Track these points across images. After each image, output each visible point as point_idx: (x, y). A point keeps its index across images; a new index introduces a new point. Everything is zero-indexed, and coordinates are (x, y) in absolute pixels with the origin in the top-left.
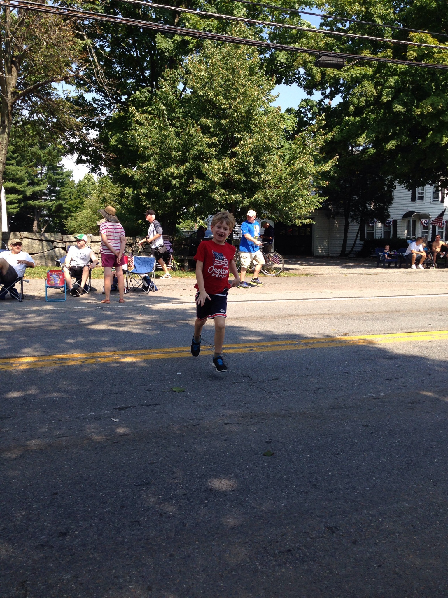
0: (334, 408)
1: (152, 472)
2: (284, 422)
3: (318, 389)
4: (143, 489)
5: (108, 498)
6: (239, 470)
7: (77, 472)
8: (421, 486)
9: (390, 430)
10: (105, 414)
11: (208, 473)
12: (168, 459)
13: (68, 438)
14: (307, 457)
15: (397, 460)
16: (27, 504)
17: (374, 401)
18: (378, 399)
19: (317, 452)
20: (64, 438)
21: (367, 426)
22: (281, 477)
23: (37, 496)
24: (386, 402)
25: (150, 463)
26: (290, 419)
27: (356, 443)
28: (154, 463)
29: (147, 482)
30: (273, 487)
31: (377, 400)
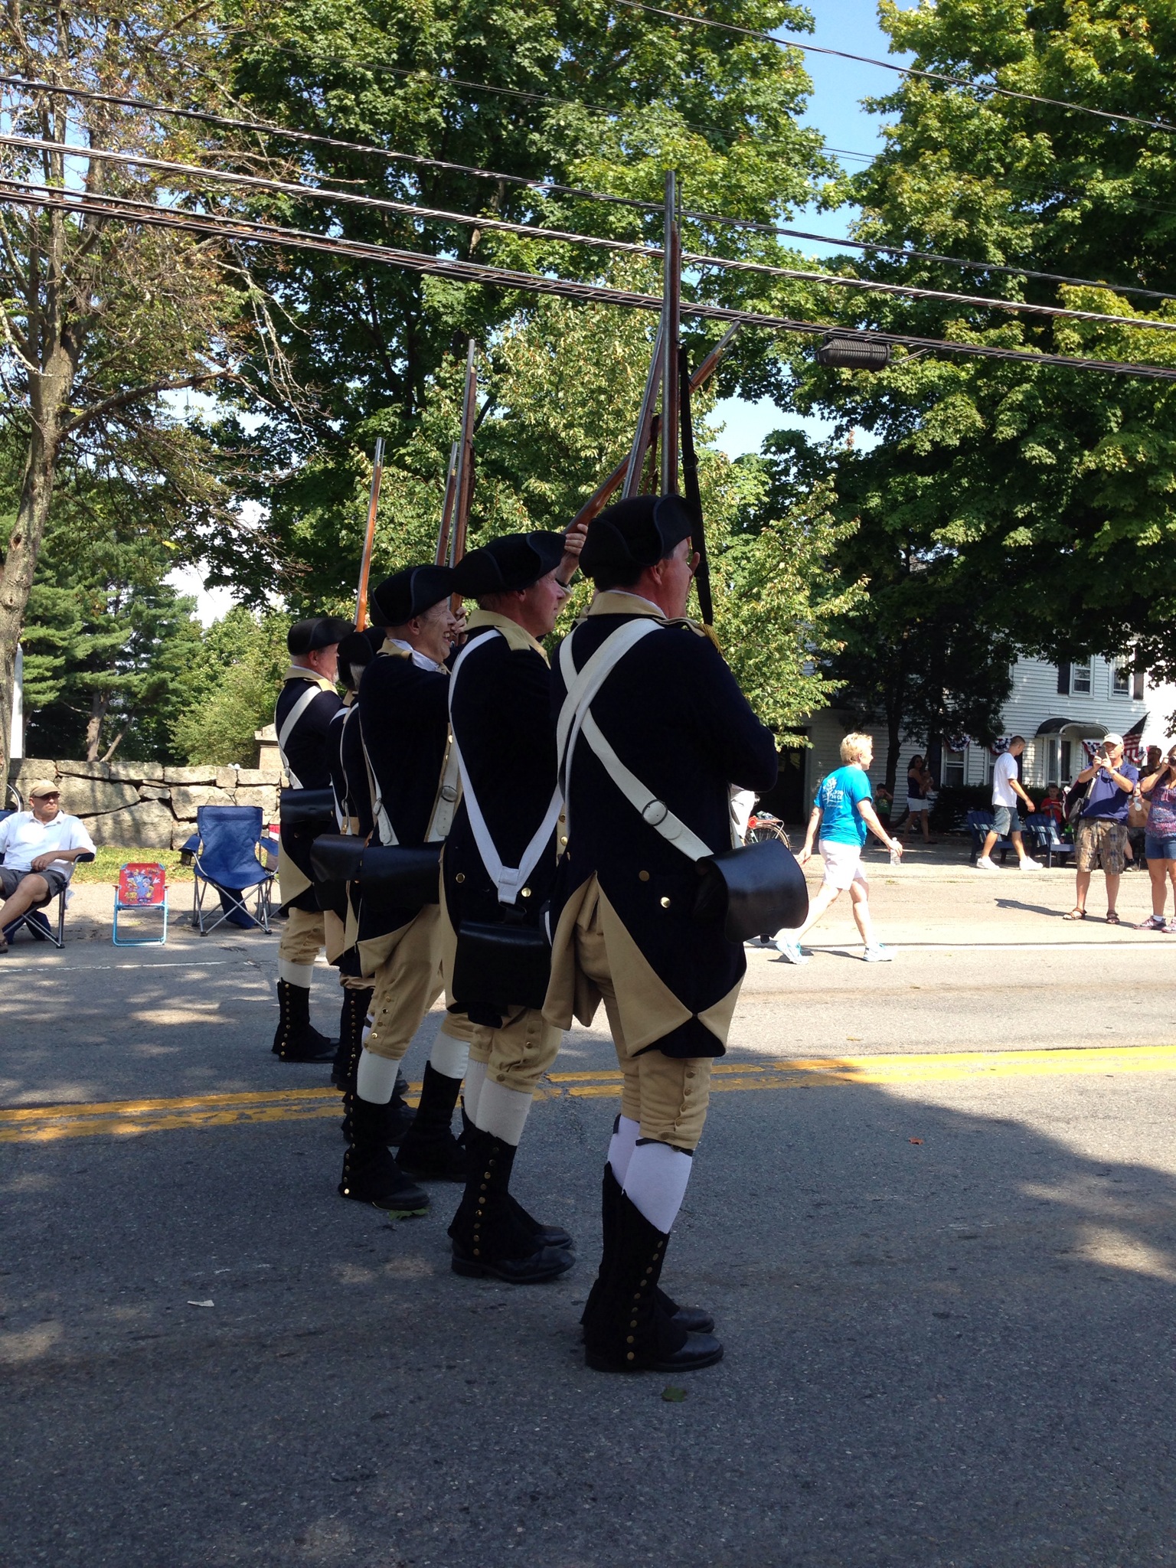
0: (858, 1263)
1: (380, 1441)
2: (729, 1298)
3: (818, 1205)
4: (353, 1493)
5: (264, 1515)
6: (608, 1438)
7: (184, 1439)
8: (1084, 1490)
9: (1006, 1328)
10: (259, 1272)
11: (526, 1446)
12: (423, 1405)
13: (161, 1340)
14: (787, 1402)
15: (1022, 1415)
16: (51, 1527)
17: (966, 1243)
18: (974, 1237)
19: (814, 1388)
20: (151, 1341)
21: (945, 1316)
22: (719, 1461)
23: (76, 1506)
24: (996, 1248)
25: (377, 1417)
26: (745, 1291)
27: (918, 1365)
28: (385, 1415)
29: (367, 1472)
30: (698, 1491)
31: (973, 1242)
